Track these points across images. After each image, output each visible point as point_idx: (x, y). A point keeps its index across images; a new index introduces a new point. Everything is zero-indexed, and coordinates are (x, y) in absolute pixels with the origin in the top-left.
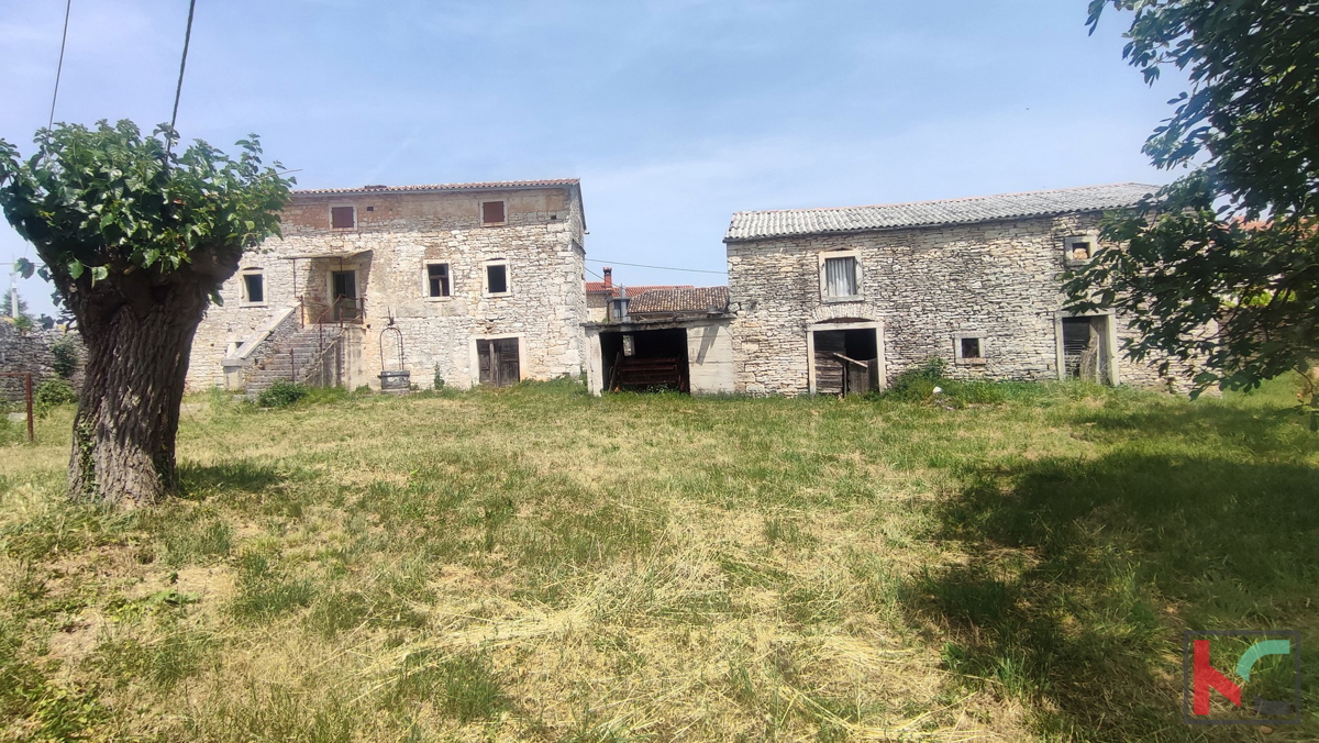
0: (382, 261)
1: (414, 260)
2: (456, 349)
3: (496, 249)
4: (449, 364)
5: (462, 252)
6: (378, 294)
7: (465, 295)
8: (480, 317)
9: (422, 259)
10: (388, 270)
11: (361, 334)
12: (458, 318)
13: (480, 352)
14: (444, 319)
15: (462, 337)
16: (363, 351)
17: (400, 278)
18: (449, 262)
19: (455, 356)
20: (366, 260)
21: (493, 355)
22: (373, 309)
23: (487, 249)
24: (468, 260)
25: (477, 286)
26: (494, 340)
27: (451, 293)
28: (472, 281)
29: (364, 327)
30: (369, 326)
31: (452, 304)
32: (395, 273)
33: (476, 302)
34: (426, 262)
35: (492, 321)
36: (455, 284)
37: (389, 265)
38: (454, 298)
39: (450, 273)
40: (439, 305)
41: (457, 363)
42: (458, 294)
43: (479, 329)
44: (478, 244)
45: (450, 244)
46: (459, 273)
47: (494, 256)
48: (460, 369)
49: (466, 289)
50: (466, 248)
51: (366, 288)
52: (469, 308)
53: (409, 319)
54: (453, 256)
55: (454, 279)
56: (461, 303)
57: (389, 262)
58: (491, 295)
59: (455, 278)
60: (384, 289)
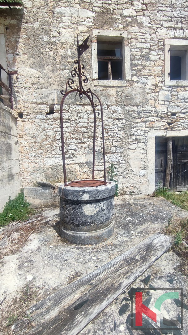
0: (37, 25)
1: (81, 28)
2: (133, 147)
3: (180, 25)
4: (124, 166)
5: (140, 25)
6: (33, 71)
7: (143, 80)
8: (161, 109)
9: (90, 29)
10: (46, 38)
11: (11, 123)
12: (135, 108)
13: (158, 152)
14: (118, 109)
15: (140, 132)
16: (13, 146)
17: (62, 52)
18: (125, 35)
19: (131, 154)
20: (14, 22)
21: (170, 156)
22: (26, 91)
23: (170, 24)
24: (148, 36)
25: (158, 70)
26: (174, 139)
27: (128, 77)
28: (152, 63)
29: (15, 113)
30: (21, 115)
31: (129, 90)
32: (54, 43)
33: (156, 89)
34: (95, 33)
35: (174, 114)
36: (133, 65)
37: (48, 32)
38: (131, 83)
39: (126, 50)
40: (112, 92)
41: (134, 164)
42: (135, 78)
43: (159, 124)
44: (159, 16)
45: (126, 13)
46: (137, 52)
47: (178, 33)
48: (136, 171)
49: (145, 72)
50: (145, 20)
51: (14, 61)
52: (149, 97)
53: (75, 107)
54: (130, 29)
55: (131, 60)
56: (138, 91)
57: (46, 28)
58: (174, 83)
59: (133, 57)
60: (40, 65)
